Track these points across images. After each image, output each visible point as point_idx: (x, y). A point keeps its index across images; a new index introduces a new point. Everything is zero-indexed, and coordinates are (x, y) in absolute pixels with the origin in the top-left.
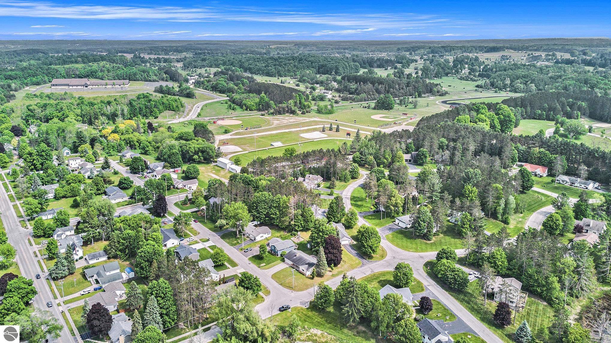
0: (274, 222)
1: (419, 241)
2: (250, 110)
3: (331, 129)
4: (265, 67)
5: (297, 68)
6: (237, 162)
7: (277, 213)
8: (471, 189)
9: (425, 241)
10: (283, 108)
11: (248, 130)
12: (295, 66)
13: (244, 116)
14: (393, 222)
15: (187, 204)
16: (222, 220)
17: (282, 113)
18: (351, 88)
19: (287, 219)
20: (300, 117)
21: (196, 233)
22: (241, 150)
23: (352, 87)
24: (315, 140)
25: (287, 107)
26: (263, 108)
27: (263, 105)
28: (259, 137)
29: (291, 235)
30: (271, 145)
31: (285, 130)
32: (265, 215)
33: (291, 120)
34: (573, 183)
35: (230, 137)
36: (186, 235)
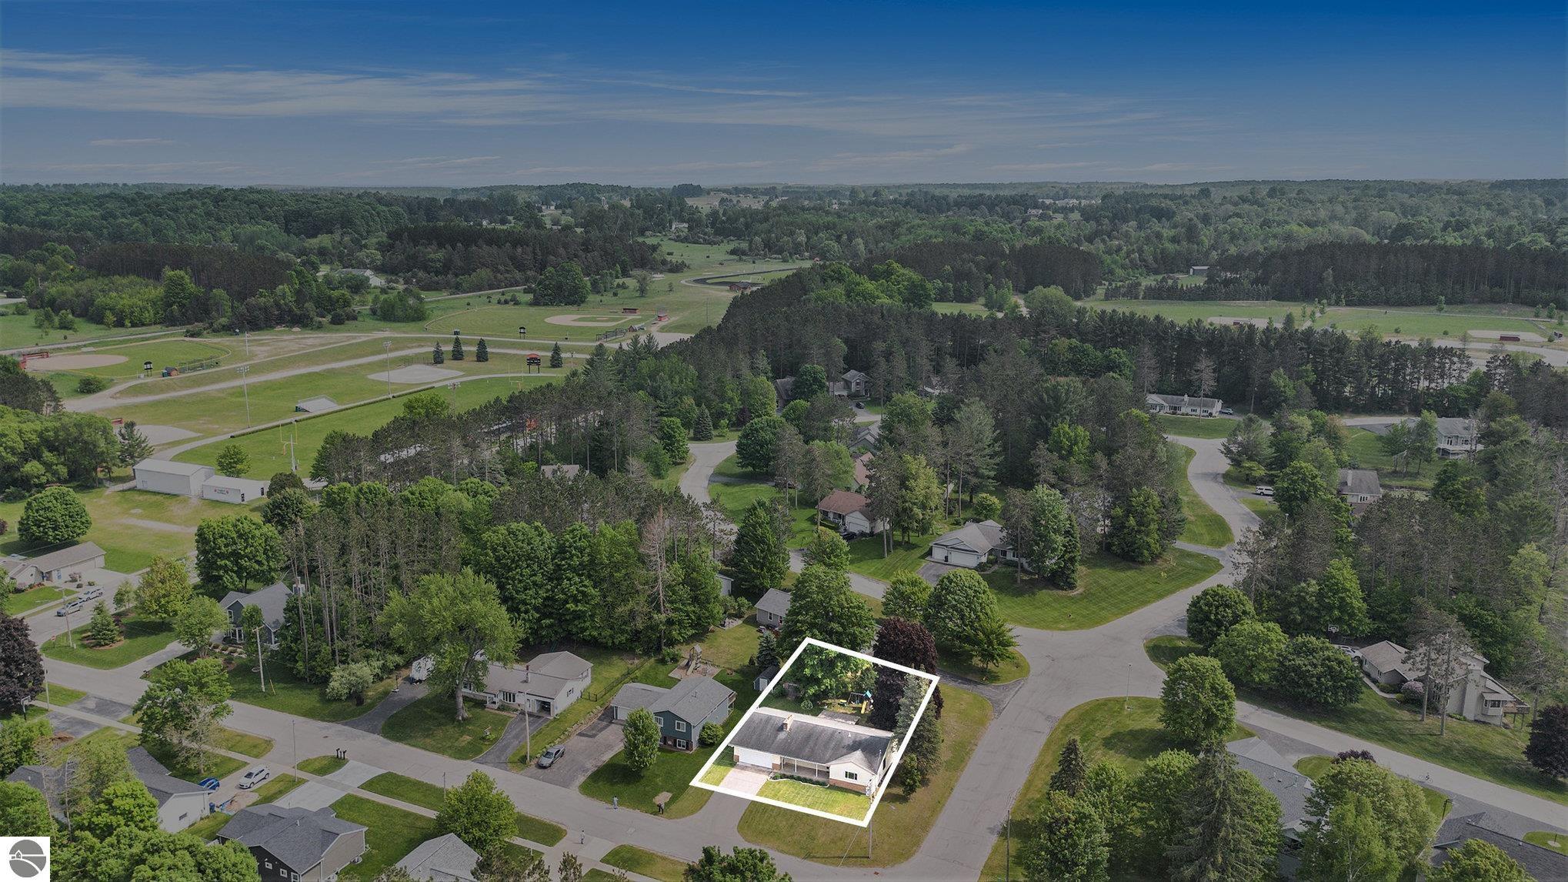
0: (584, 630)
1: (1045, 595)
2: (134, 325)
3: (458, 355)
4: (104, 218)
5: (219, 220)
6: (230, 463)
7: (592, 591)
8: (1072, 434)
9: (1061, 593)
10: (265, 309)
11: (175, 376)
12: (209, 214)
13: (121, 342)
14: (923, 557)
15: (112, 640)
16: (353, 666)
17: (262, 325)
18: (432, 261)
19: (639, 604)
20: (330, 331)
21: (259, 747)
22: (193, 435)
23: (432, 256)
24: (436, 385)
25: (277, 305)
26: (183, 314)
27: (182, 306)
28: (232, 395)
29: (663, 662)
30: (298, 409)
31: (305, 367)
32: (536, 609)
33: (309, 342)
34: (1175, 408)
35: (113, 403)
36: (227, 767)
